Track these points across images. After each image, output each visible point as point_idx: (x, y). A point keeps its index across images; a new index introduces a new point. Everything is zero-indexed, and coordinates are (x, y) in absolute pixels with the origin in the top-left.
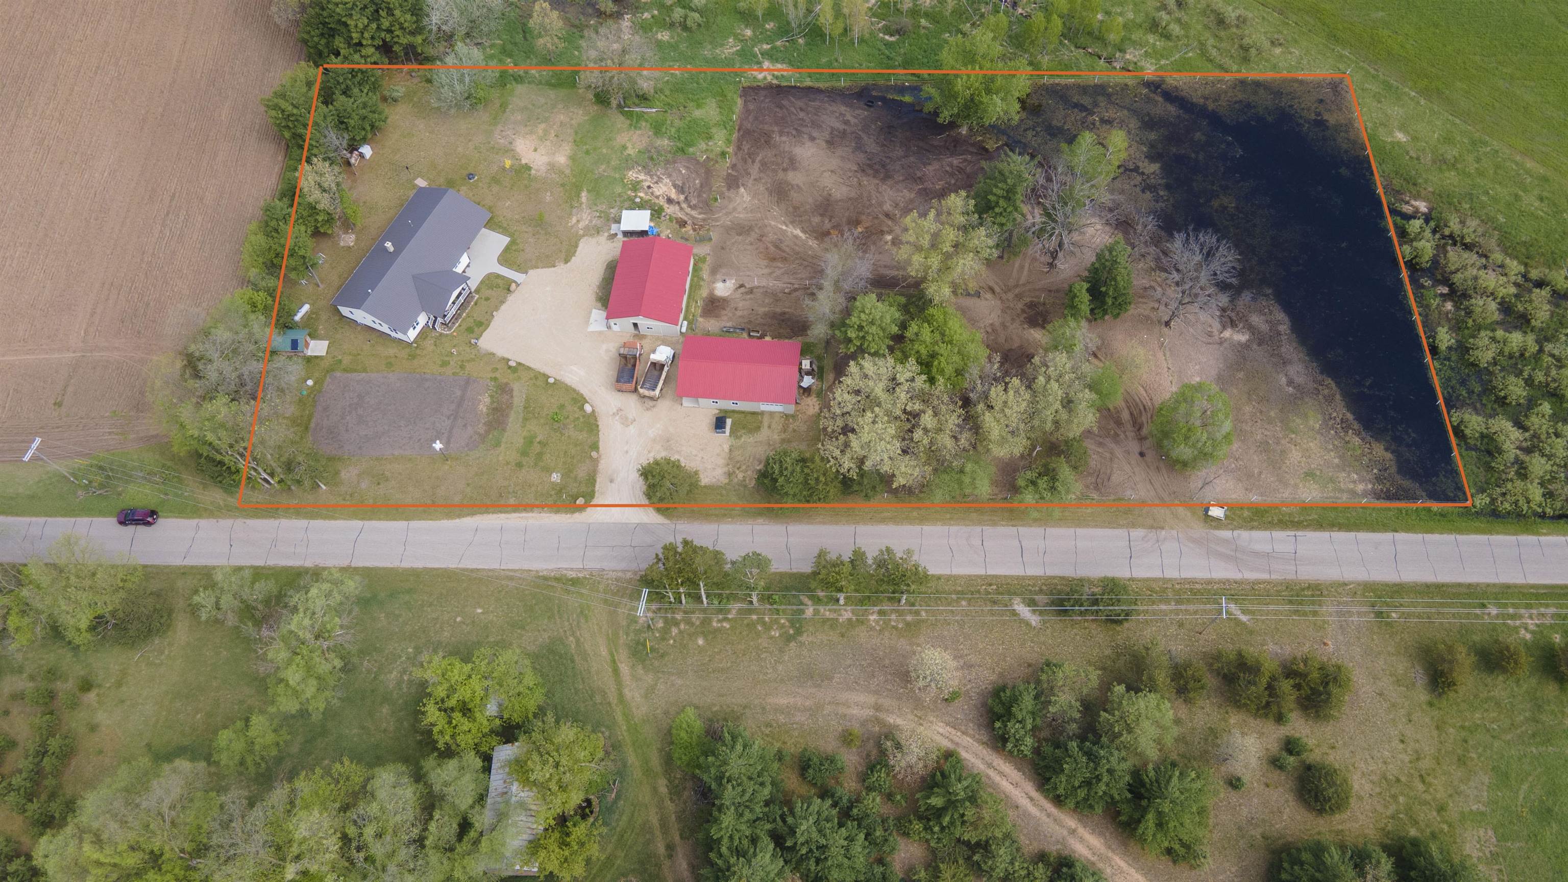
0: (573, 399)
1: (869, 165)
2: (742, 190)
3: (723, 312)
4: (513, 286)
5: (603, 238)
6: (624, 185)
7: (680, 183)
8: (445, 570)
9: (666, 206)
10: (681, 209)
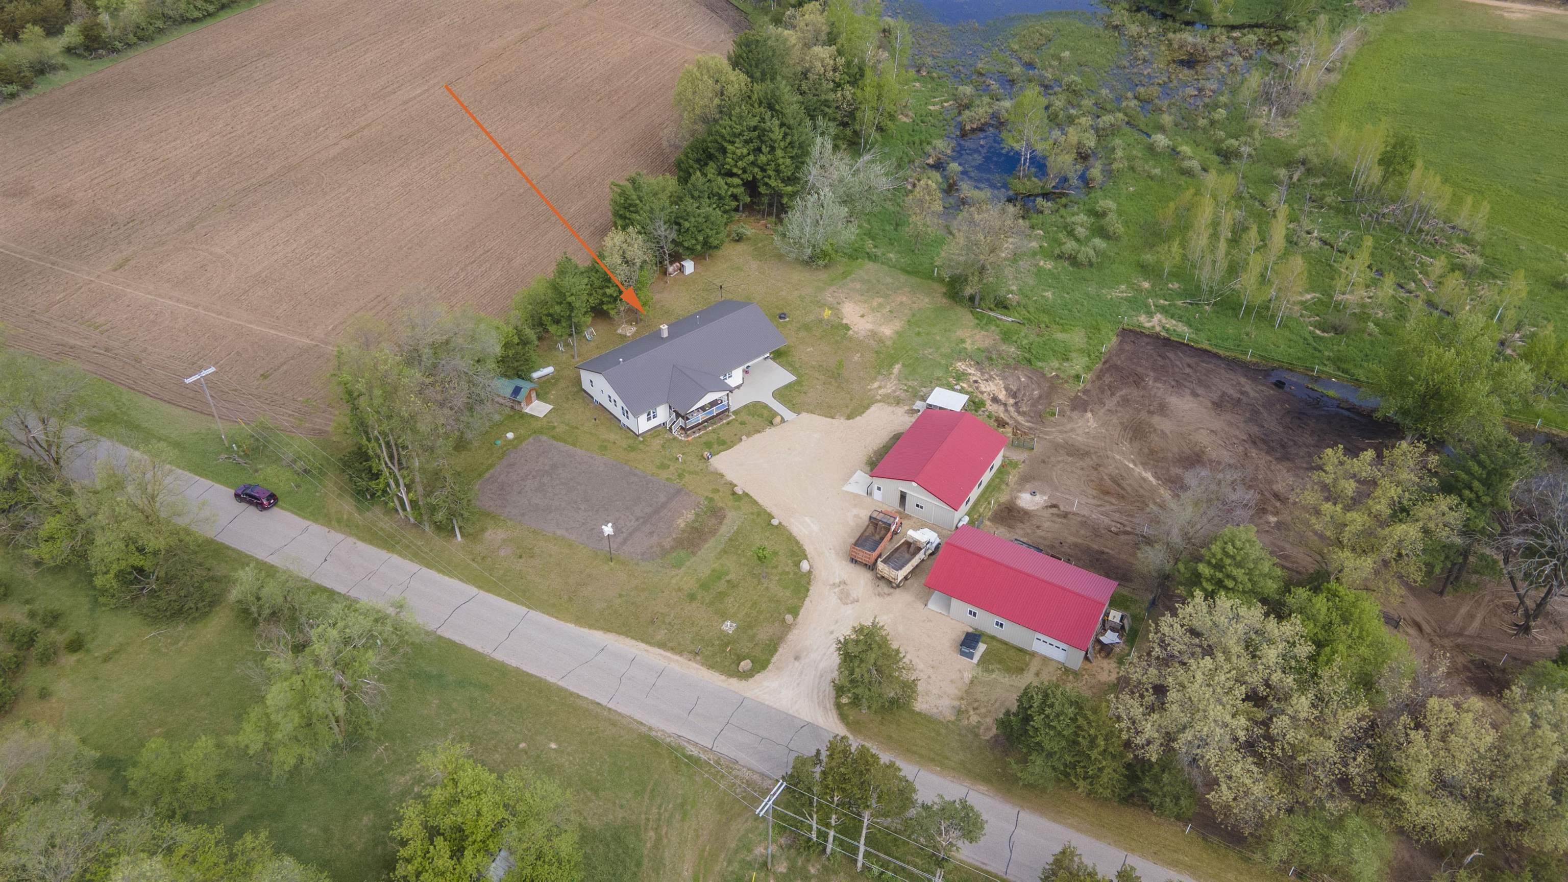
0: (791, 551)
1: (1262, 440)
2: (1089, 415)
3: (1019, 525)
4: (778, 419)
5: (901, 411)
6: (947, 371)
7: (1014, 389)
8: (540, 680)
9: (988, 402)
10: (1006, 410)
